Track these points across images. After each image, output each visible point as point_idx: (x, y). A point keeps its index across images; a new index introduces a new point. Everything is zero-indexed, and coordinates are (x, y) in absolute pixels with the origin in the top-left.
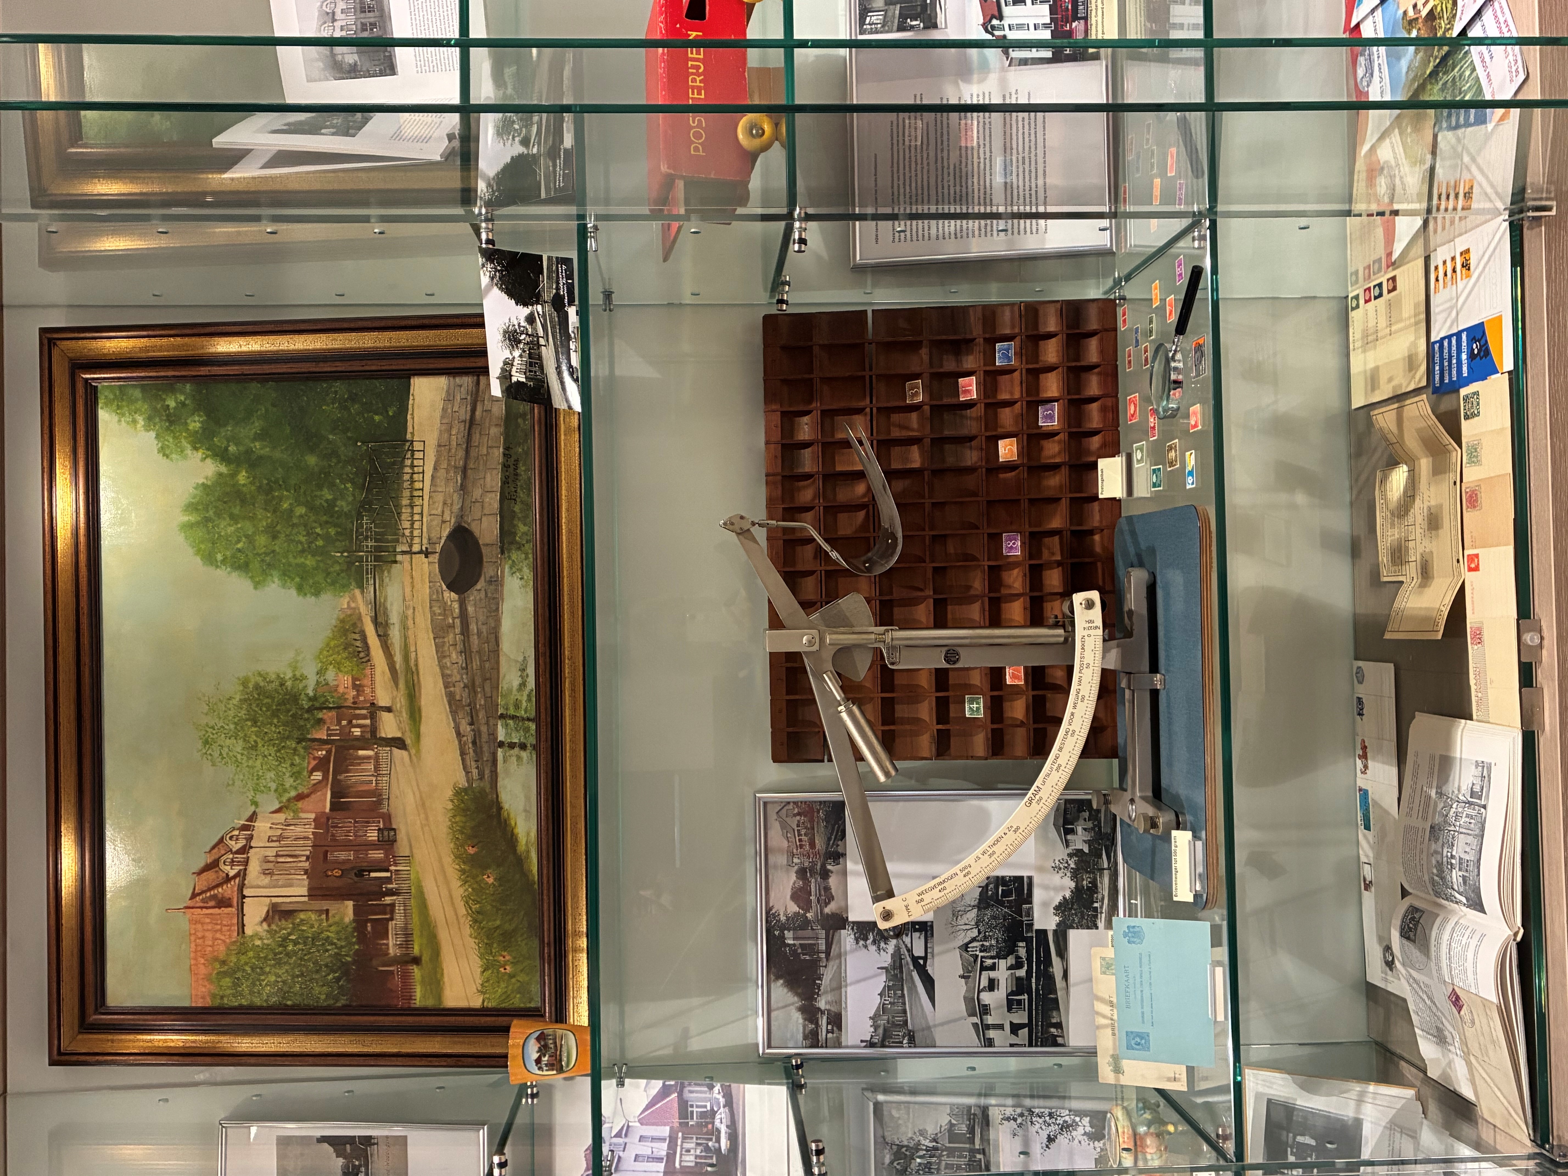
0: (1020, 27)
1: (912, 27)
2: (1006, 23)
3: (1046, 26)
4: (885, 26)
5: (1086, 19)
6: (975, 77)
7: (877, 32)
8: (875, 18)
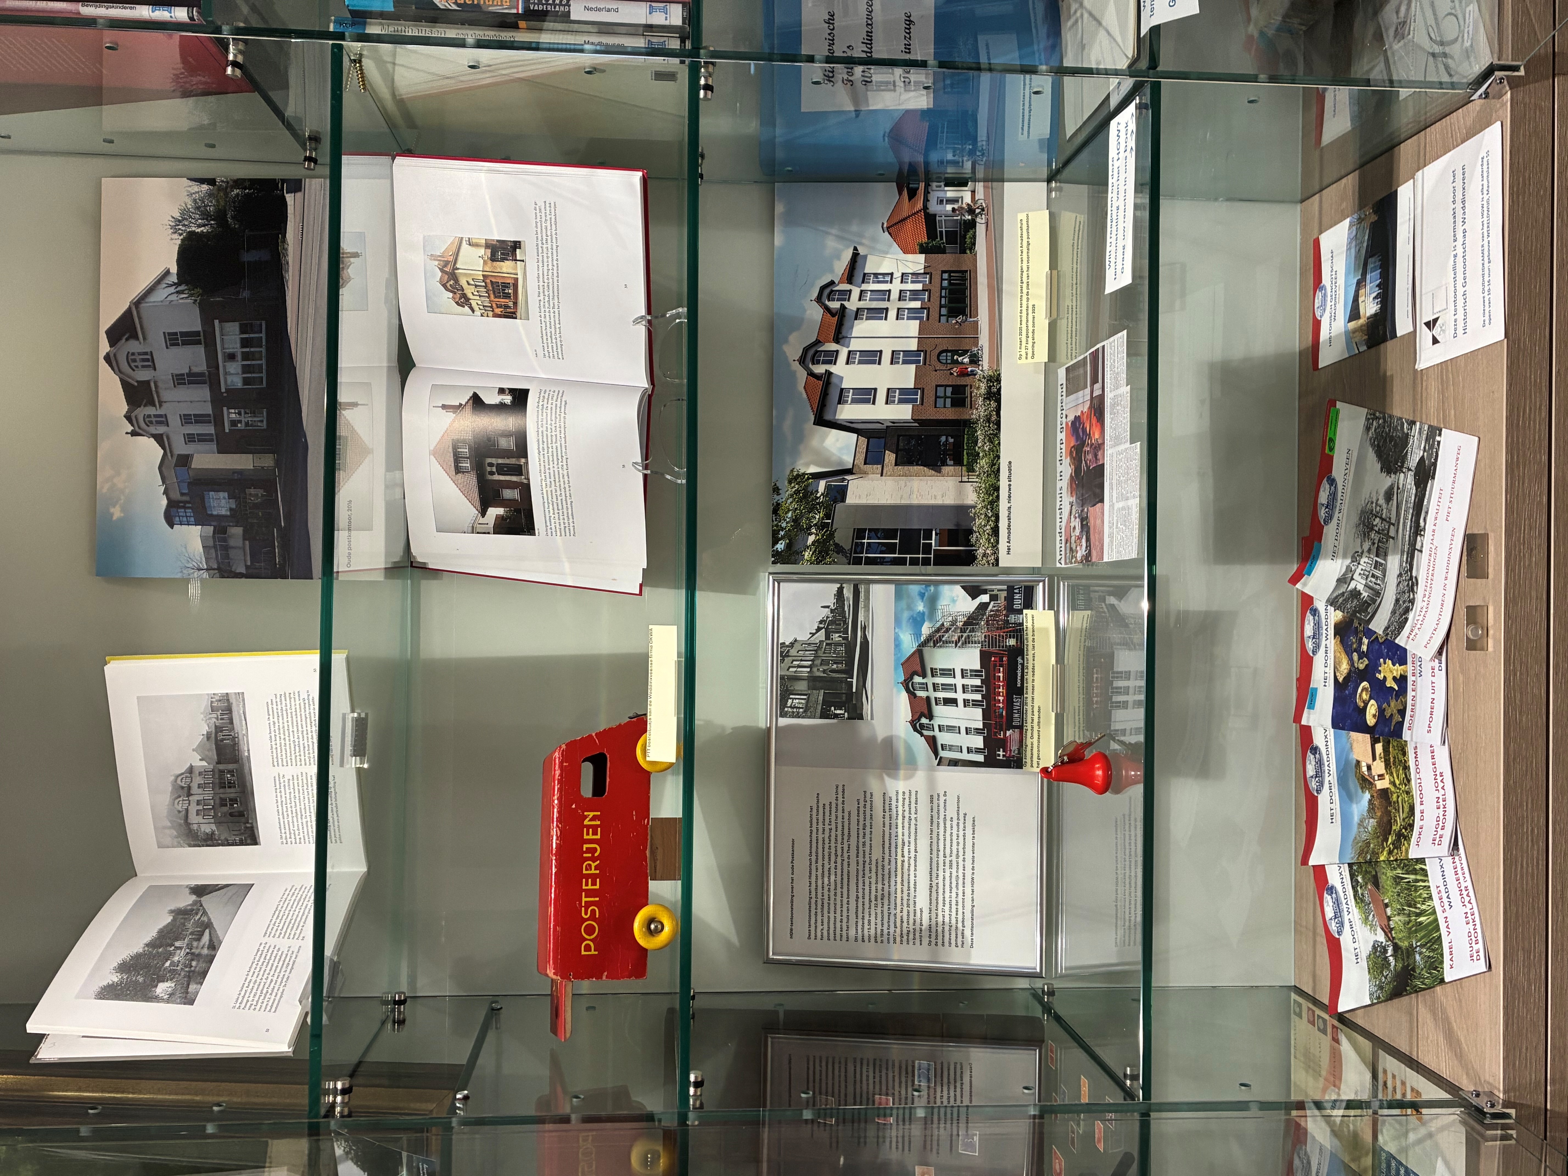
0: (951, 729)
1: (836, 716)
2: (936, 722)
3: (978, 731)
4: (807, 712)
5: (1021, 728)
6: (902, 773)
7: (798, 716)
8: (797, 701)
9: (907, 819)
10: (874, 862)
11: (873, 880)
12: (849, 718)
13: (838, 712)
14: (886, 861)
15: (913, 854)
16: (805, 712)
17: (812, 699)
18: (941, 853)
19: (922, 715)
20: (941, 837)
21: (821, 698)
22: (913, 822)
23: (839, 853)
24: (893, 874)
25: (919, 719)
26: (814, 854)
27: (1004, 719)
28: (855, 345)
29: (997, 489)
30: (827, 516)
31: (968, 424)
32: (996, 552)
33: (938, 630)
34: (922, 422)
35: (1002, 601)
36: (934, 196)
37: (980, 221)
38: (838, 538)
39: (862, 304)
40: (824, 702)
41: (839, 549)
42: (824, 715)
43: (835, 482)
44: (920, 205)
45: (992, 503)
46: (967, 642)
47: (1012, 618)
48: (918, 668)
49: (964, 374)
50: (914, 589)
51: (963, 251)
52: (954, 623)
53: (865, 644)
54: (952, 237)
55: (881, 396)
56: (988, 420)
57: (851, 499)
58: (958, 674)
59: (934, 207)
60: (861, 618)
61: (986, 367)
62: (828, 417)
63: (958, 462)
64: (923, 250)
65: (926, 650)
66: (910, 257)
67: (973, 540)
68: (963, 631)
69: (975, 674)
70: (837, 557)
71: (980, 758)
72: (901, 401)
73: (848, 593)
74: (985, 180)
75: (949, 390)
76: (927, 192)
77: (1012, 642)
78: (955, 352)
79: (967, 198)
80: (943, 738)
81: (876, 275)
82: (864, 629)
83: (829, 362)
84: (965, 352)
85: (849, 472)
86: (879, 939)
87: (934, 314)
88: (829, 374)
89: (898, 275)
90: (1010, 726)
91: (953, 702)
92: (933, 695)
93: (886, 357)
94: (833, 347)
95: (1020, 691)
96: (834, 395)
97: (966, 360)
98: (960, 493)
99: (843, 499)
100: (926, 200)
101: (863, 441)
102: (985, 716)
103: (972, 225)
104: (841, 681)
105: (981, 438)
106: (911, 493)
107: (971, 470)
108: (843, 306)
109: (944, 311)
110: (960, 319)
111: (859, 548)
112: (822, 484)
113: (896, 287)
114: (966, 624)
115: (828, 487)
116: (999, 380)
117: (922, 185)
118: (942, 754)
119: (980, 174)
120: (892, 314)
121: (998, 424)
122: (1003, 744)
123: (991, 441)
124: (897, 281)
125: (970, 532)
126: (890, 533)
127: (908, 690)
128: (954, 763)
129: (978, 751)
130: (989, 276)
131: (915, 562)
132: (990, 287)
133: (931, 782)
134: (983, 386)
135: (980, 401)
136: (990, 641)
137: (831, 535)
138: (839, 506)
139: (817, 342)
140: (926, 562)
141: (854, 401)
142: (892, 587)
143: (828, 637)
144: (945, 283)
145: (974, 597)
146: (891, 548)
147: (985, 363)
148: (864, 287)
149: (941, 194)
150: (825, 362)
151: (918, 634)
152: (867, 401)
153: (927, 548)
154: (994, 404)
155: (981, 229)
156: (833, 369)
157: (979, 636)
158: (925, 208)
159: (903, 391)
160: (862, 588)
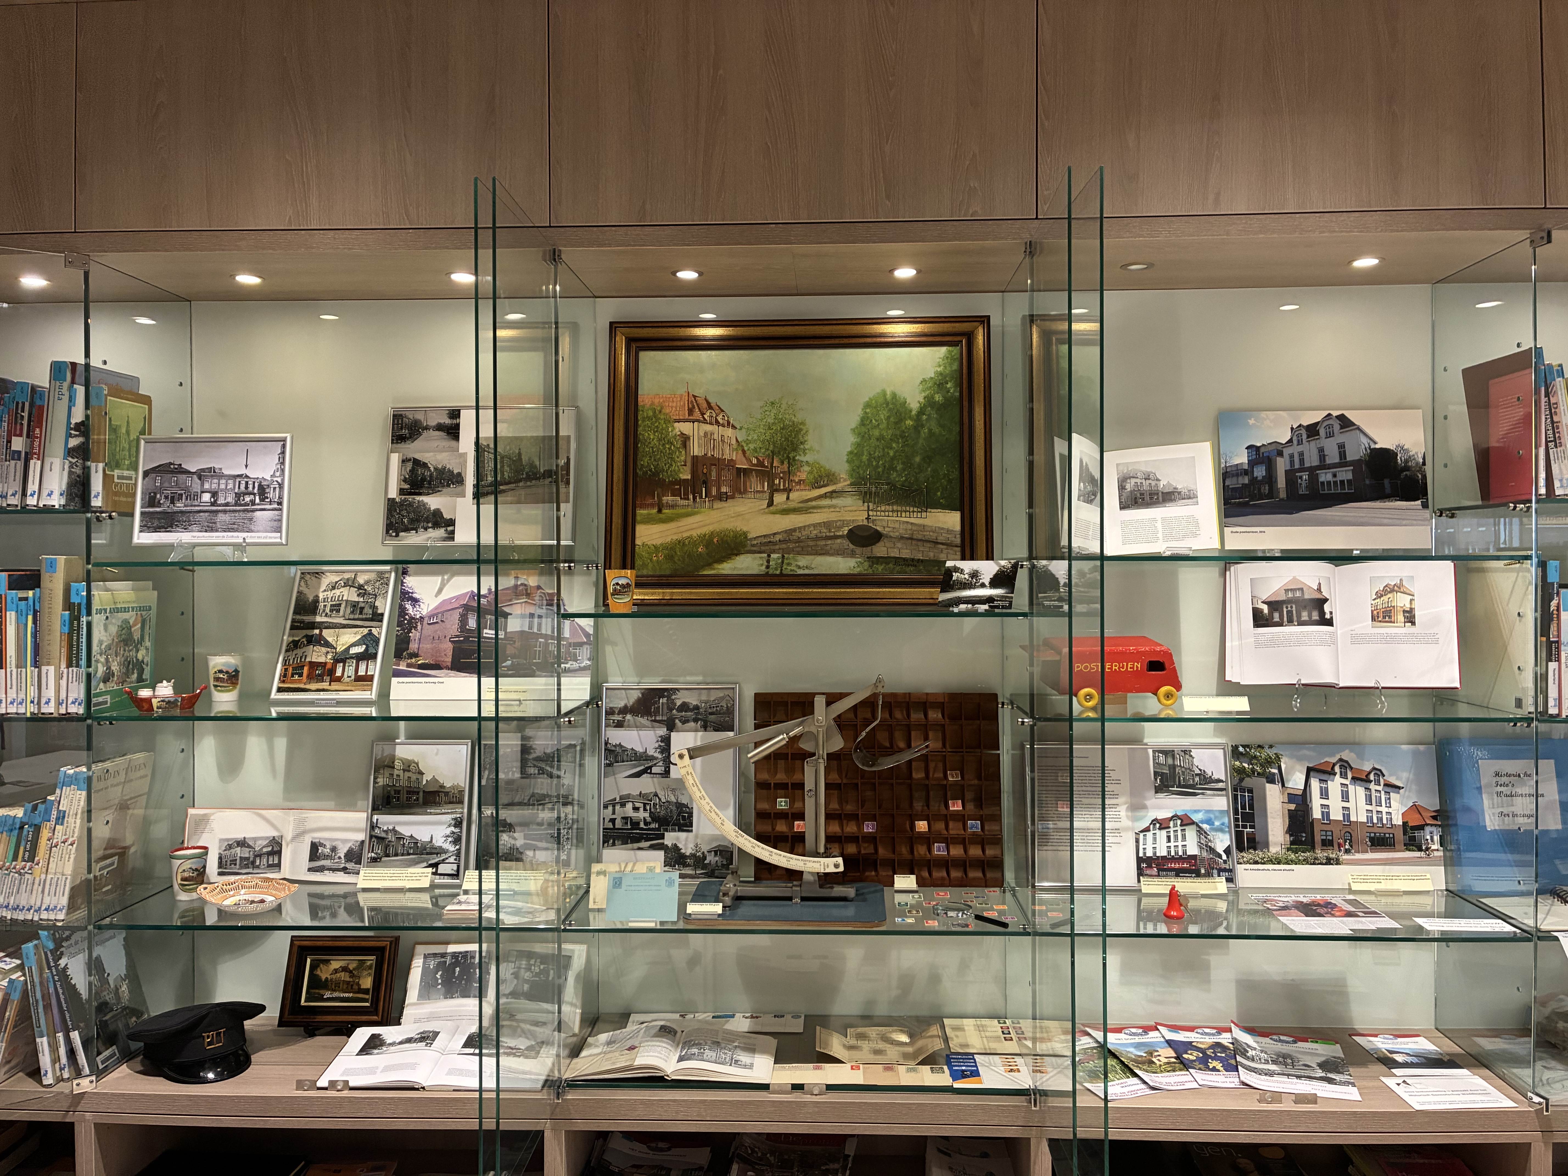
0: (1155, 839)
1: (1156, 779)
2: (1157, 831)
3: (1155, 853)
4: (1157, 764)
5: (1159, 875)
6: (1130, 814)
7: (1154, 760)
8: (1162, 759)
10: (1081, 799)
12: (1155, 786)
13: (1158, 781)
15: (1087, 819)
17: (1164, 767)
18: (1088, 834)
19: (1161, 824)
20: (1096, 834)
21: (1164, 771)
23: (1084, 781)
25: (1158, 823)
27: (1162, 867)
28: (1351, 788)
29: (1279, 863)
30: (1259, 774)
31: (1313, 848)
32: (1245, 863)
33: (1205, 833)
34: (1312, 824)
35: (1223, 866)
36: (1434, 829)
37: (1422, 854)
38: (1247, 779)
39: (1373, 792)
40: (1163, 773)
41: (1241, 780)
42: (1156, 773)
43: (1277, 777)
44: (1428, 822)
45: (1271, 860)
46: (1201, 848)
47: (1215, 872)
48: (1184, 823)
49: (1340, 845)
50: (1226, 820)
51: (1405, 845)
52: (1210, 841)
53: (1195, 794)
54: (1413, 839)
55: (1325, 802)
56: (1316, 859)
57: (1269, 786)
58: (1184, 843)
59: (1428, 829)
60: (1209, 792)
62: (1312, 774)
63: (1292, 843)
64: (1405, 824)
65: (1194, 827)
66: (1400, 816)
67: (1250, 851)
68: (1206, 846)
69: (1185, 852)
70: (1237, 779)
71: (1141, 855)
72: (1323, 813)
73: (1221, 785)
74: (1445, 856)
75: (1330, 838)
76: (1436, 825)
77: (1203, 871)
79: (1434, 847)
80: (1149, 835)
81: (1389, 799)
82: (1203, 794)
83: (1341, 774)
84: (1351, 846)
85: (1283, 785)
87: (1370, 830)
88: (1335, 774)
89: (1390, 810)
90: (1159, 870)
91: (1169, 840)
92: (1172, 830)
93: (1346, 805)
94: (1350, 775)
95: (1177, 875)
96: (1324, 777)
97: (1347, 847)
98: (1275, 844)
99: (1268, 782)
100: (1432, 825)
101: (1300, 793)
102: (1163, 858)
104: (1175, 782)
105: (1306, 855)
106: (1274, 818)
107: (1288, 849)
108: (1371, 781)
109: (1372, 835)
110: (1369, 843)
111: (1243, 790)
112: (1275, 771)
113: (1384, 809)
114: (1210, 847)
115: (1274, 774)
116: (1337, 864)
117: (1439, 823)
118: (1141, 835)
119: (1448, 854)
120: (1369, 807)
121: (1314, 864)
122: (1150, 866)
123: (1304, 860)
124: (1387, 810)
125: (1255, 850)
126: (1251, 807)
127: (1173, 817)
128: (1137, 841)
129: (1145, 853)
130: (1393, 859)
131: (1236, 820)
132: (1387, 859)
133: (1127, 829)
135: (1326, 854)
136: (1203, 860)
137: (1248, 776)
138: (1264, 780)
139: (1351, 768)
140: (1237, 826)
141: (1321, 787)
142: (1226, 809)
143: (1197, 775)
144: (1387, 835)
145: (1224, 851)
146: (1243, 807)
148: (1383, 793)
149: (1435, 833)
150: (1341, 772)
151: (1202, 822)
152: (1322, 794)
153: (1245, 827)
154: (1324, 861)
156: (1338, 776)
157: (1205, 854)
158: (1428, 825)
159: (1328, 814)
160: (1224, 793)
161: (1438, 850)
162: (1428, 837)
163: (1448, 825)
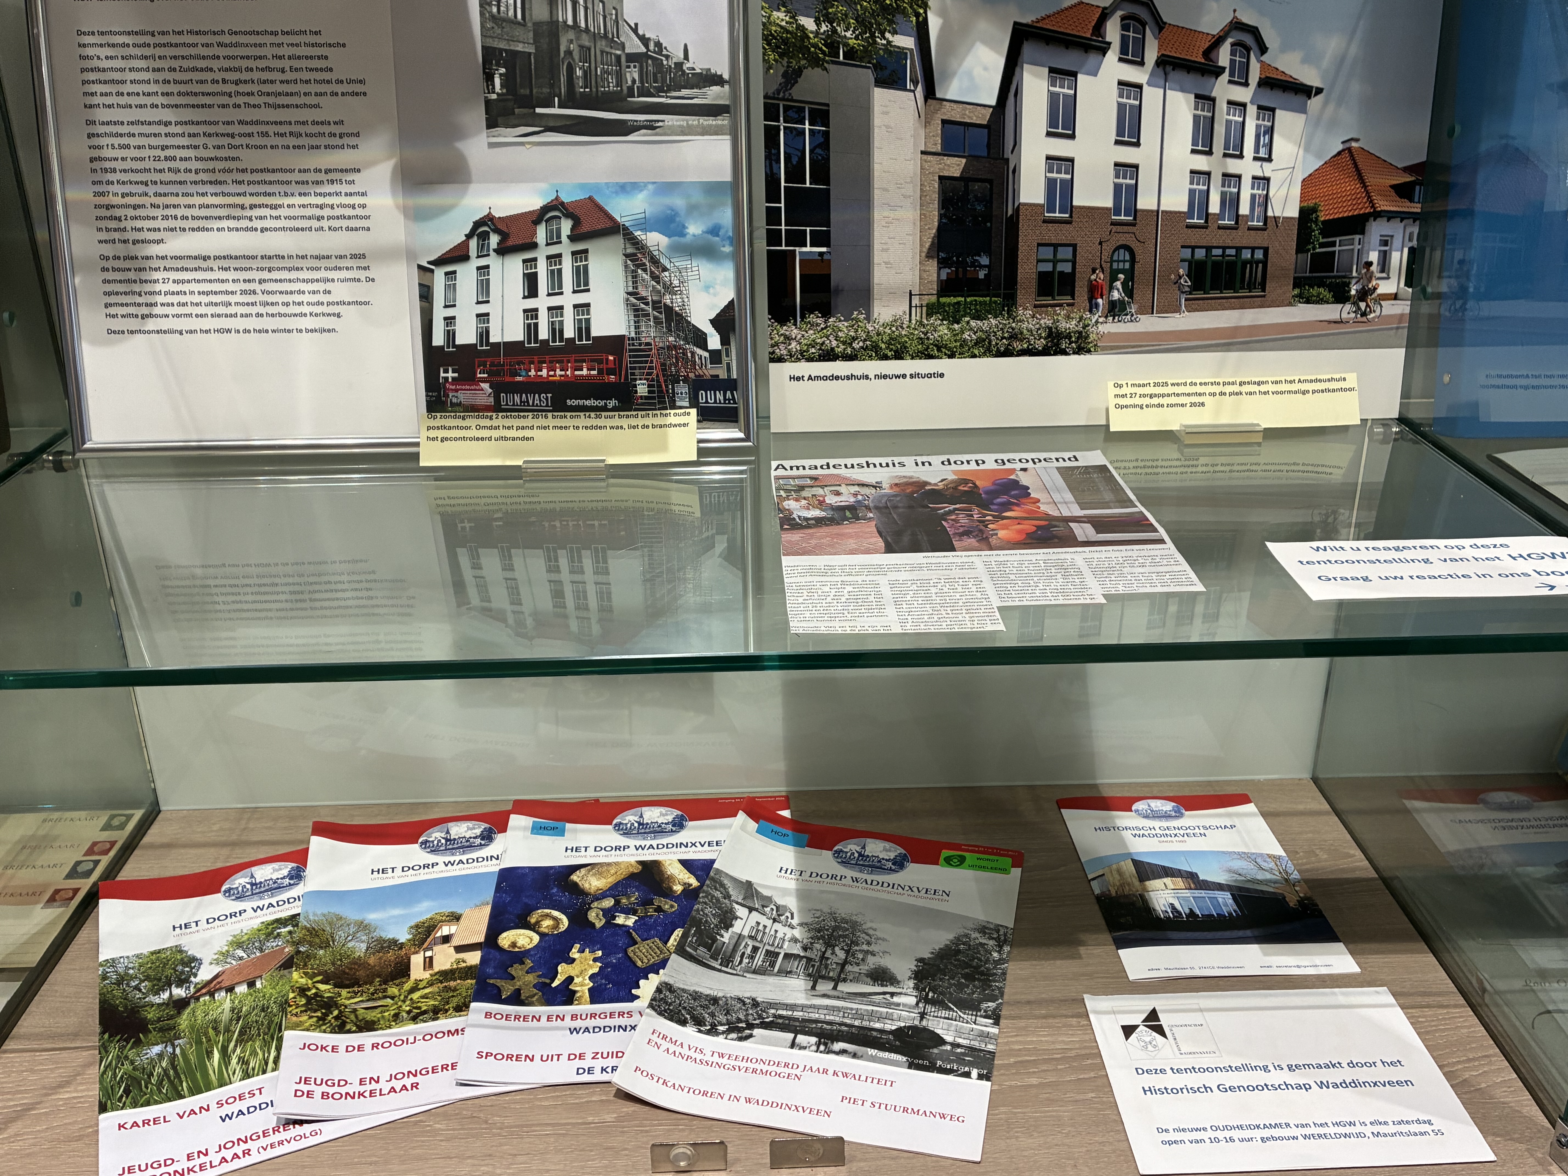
0: (484, 287)
3: (484, 335)
4: (492, 20)
5: (497, 408)
6: (398, 201)
9: (318, 212)
10: (233, 153)
11: (201, 153)
12: (488, 102)
13: (497, 81)
14: (240, 177)
15: (259, 224)
16: (493, 17)
17: (518, 32)
18: (266, 275)
19: (504, 236)
20: (293, 275)
21: (520, 47)
22: (315, 224)
23: (242, 88)
24: (218, 189)
25: (497, 231)
26: (234, 39)
27: (508, 379)
28: (1152, 96)
29: (898, 356)
30: (851, 54)
31: (1009, 302)
32: (793, 357)
33: (655, 261)
34: (1013, 223)
35: (710, 370)
36: (1397, 230)
37: (1346, 311)
38: (812, 75)
39: (1222, 106)
40: (515, 53)
41: (792, 77)
42: (489, 54)
43: (912, 66)
44: (1383, 205)
45: (875, 348)
46: (638, 314)
47: (682, 389)
48: (585, 228)
49: (1094, 291)
51: (1298, 283)
52: (669, 288)
53: (622, 129)
54: (1324, 262)
55: (1061, 148)
56: (1014, 336)
57: (881, 97)
58: (581, 298)
59: (1376, 229)
60: (670, 120)
61: (1102, 328)
62: (1028, 49)
63: (945, 288)
64: (1307, 214)
65: (617, 242)
66: (1296, 191)
67: (812, 318)
68: (656, 305)
69: (583, 328)
70: (777, 73)
71: (438, 339)
72: (1051, 184)
73: (714, 94)
74: (1414, 316)
75: (1067, 268)
76: (1402, 216)
77: (642, 389)
78: (1130, 275)
79: (1386, 287)
80: (467, 273)
81: (1270, 131)
82: (650, 126)
83: (1124, 50)
84: (1129, 292)
85: (930, 93)
86: (96, 165)
87: (1195, 238)
88: (1103, 49)
89: (1267, 170)
90: (498, 389)
91: (532, 291)
92: (541, 255)
93: (1127, 155)
94: (1151, 55)
95: (559, 406)
96: (1066, 59)
97: (1116, 295)
98: (892, 293)
99: (881, 83)
100: (1390, 216)
101: (983, 117)
102: (512, 347)
103: (1341, 296)
104: (553, 83)
105: (984, 325)
106: (893, 208)
107: (932, 310)
108: (1220, 71)
109: (1200, 254)
110: (1186, 282)
111: (795, 113)
112: (906, 42)
113: (1247, 167)
114: (669, 310)
115: (902, 53)
116: (1079, 351)
117: (1416, 208)
118: (439, 274)
119: (1426, 308)
120: (1201, 163)
121: (1007, 353)
122: (467, 378)
123: (978, 342)
124: (1256, 169)
125: (827, 313)
126: (821, 172)
127: (546, 209)
128: (426, 294)
129: (450, 336)
130: (1254, 329)
131: (772, 216)
132: (1235, 331)
133: (387, 254)
134: (1072, 325)
135: (1047, 322)
136: (642, 352)
137: (816, 62)
138: (868, 75)
139: (1160, 25)
140: (773, 238)
141: (1053, 98)
142: (727, 177)
143: (632, 58)
144: (1246, 255)
145: (713, 322)
146: (796, 173)
147: (1110, 327)
148: (1252, 110)
149: (1397, 242)
150: (1124, 41)
151: (646, 225)
152: (1053, 121)
153: (797, 239)
154: (1040, 344)
155: (1331, 311)
156: (1112, 56)
157: (650, 333)
158: (1377, 215)
159: (1068, 187)
160: (723, 121)
161: (1395, 297)
162: (1374, 257)
163: (1444, 216)
